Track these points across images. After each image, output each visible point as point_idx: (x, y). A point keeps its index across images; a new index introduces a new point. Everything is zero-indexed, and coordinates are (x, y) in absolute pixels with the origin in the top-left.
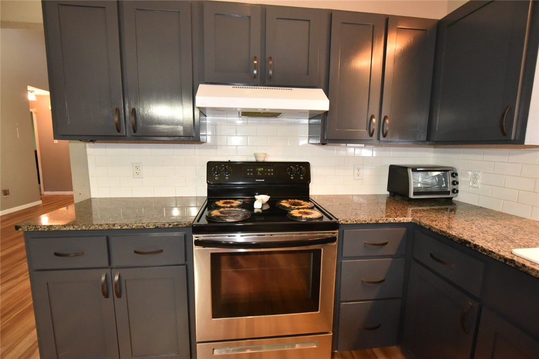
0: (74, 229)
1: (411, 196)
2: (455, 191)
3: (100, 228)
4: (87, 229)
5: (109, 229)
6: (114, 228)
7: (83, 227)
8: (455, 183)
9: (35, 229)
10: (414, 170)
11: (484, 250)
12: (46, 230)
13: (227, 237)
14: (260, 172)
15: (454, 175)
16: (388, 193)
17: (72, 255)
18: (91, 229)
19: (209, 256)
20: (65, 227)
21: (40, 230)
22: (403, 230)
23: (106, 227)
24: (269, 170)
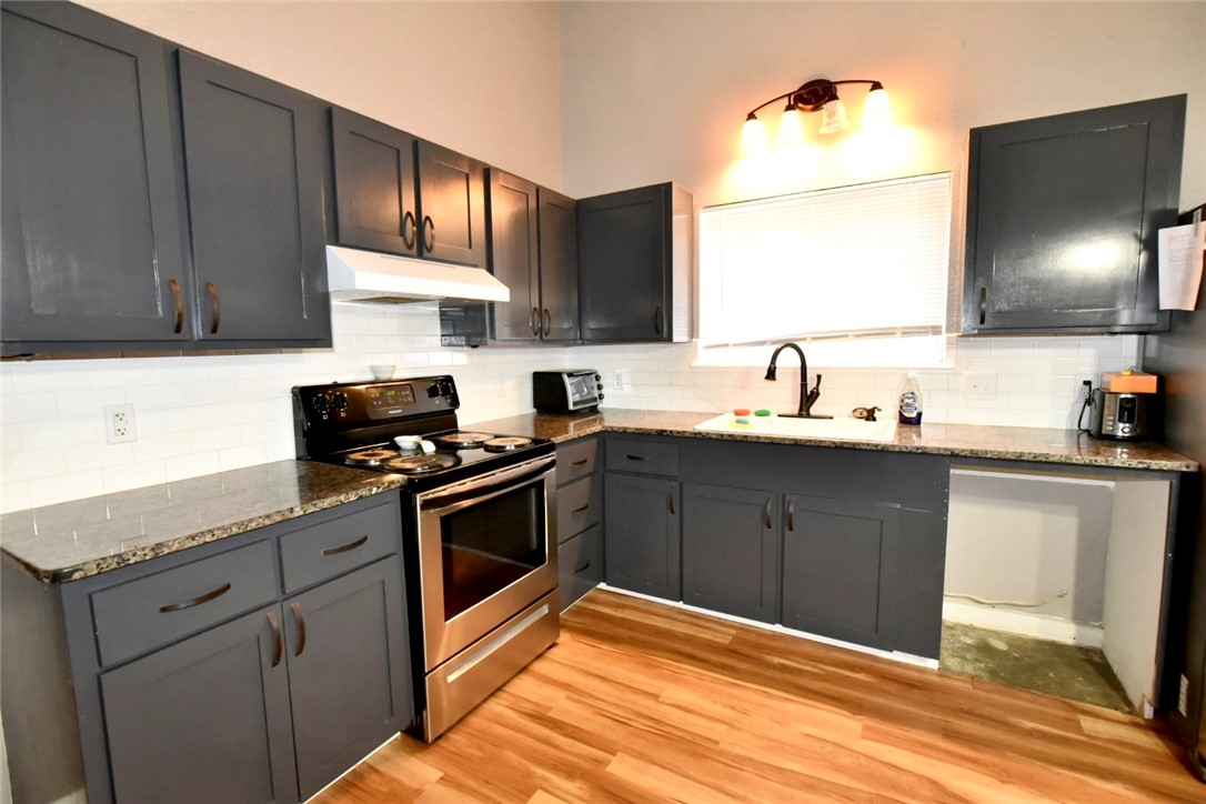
0: (215, 538)
1: (571, 407)
2: (601, 397)
3: (267, 522)
4: (241, 531)
5: (283, 521)
6: (292, 516)
7: (234, 529)
8: (600, 387)
9: (118, 563)
10: (570, 375)
11: (679, 432)
12: (148, 558)
13: (458, 487)
14: (391, 396)
15: (598, 378)
16: (535, 410)
17: (183, 606)
18: (249, 529)
19: (439, 521)
20: (193, 539)
21: (132, 562)
22: (595, 441)
23: (278, 518)
24: (403, 393)
